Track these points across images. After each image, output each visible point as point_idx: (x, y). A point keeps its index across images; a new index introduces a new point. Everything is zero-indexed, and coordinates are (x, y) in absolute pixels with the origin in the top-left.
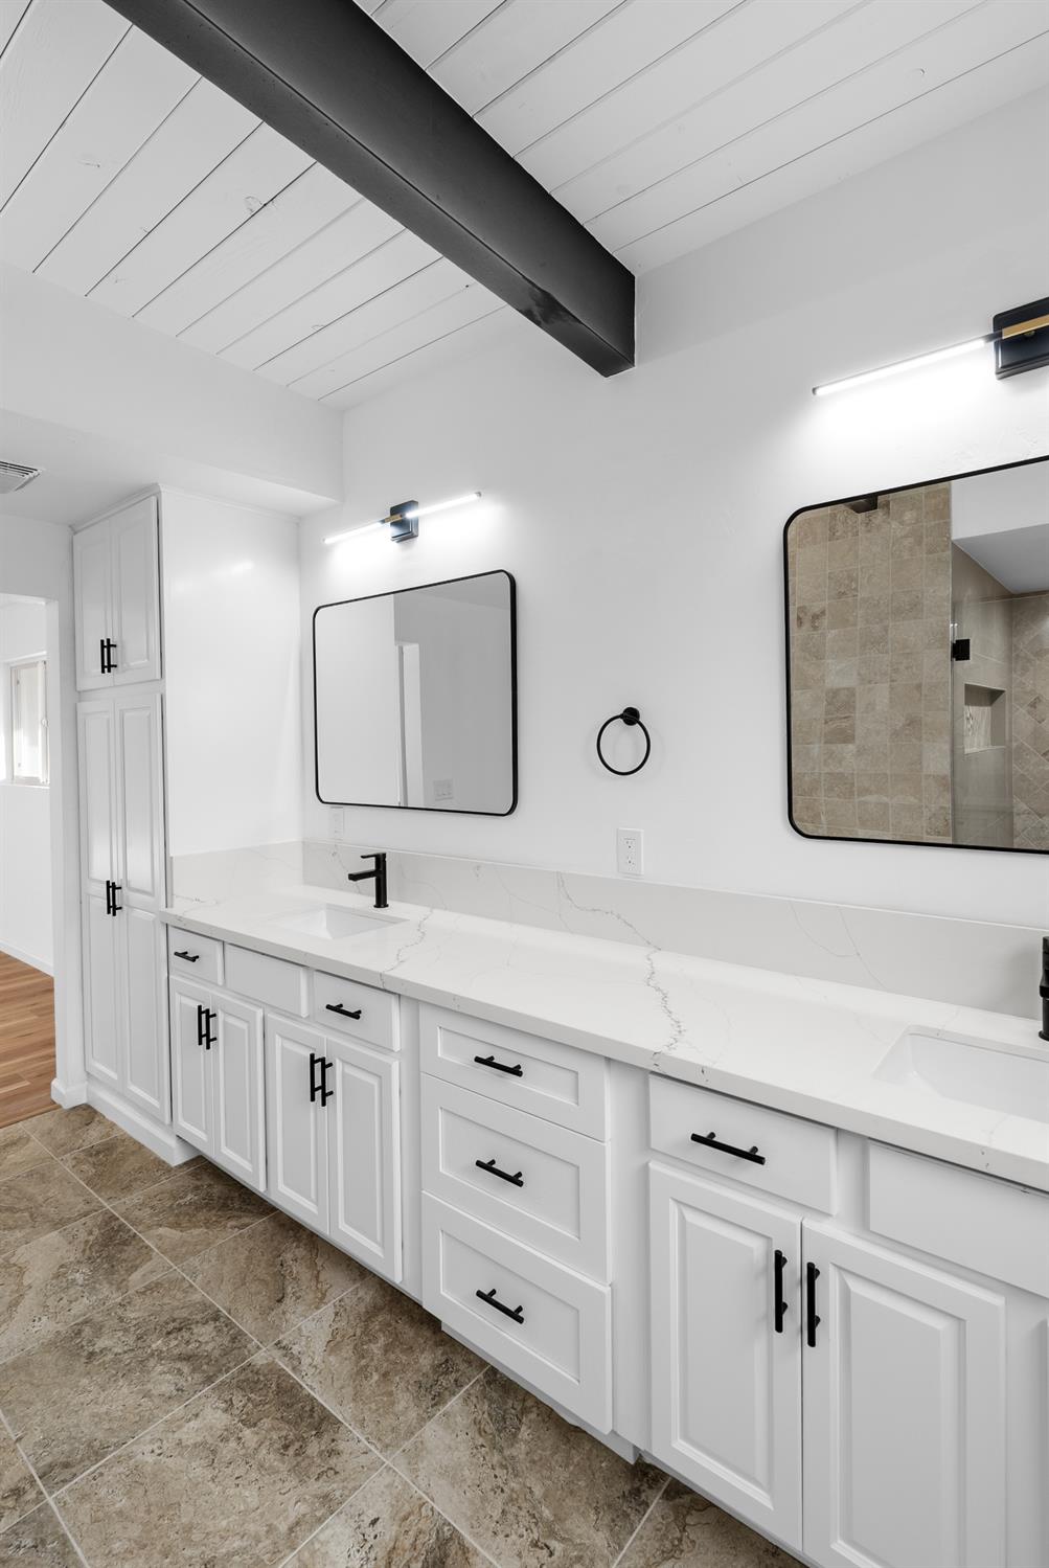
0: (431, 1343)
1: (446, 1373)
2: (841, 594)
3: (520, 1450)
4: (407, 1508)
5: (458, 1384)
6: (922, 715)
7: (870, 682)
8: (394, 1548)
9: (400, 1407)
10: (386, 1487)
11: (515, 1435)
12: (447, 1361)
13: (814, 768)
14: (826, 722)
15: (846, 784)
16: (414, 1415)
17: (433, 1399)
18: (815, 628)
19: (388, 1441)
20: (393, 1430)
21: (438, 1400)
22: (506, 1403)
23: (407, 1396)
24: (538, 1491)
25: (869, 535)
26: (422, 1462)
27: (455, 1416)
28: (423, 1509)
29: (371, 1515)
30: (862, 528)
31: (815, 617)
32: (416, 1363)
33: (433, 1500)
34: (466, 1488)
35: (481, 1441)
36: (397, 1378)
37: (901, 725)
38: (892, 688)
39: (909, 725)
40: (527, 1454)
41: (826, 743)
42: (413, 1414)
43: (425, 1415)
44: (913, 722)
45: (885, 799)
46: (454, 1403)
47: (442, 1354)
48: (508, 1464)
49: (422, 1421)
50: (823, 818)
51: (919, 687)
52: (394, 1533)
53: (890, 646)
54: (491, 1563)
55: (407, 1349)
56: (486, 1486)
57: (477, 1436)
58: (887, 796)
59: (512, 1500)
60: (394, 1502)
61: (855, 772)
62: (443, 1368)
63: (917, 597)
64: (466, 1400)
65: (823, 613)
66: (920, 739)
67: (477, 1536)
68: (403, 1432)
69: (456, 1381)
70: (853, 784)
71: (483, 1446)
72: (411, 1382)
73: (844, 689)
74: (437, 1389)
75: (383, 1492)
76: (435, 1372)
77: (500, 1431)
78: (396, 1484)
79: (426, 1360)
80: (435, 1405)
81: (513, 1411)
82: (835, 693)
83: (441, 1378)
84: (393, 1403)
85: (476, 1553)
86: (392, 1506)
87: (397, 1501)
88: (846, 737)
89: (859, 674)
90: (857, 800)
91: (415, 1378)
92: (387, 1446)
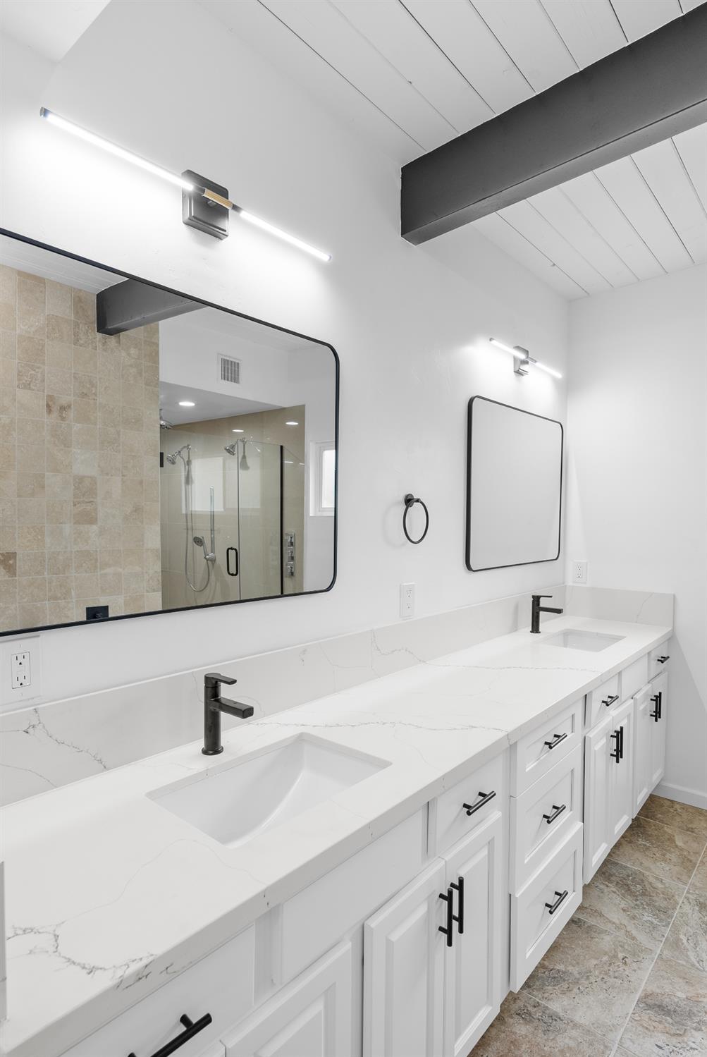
0: (503, 1028)
1: (530, 1014)
2: (84, 395)
3: (575, 971)
4: (640, 1028)
5: (536, 1005)
6: (143, 504)
7: (107, 474)
8: (667, 1033)
9: (572, 1044)
10: (633, 1043)
11: (564, 973)
12: (519, 1014)
13: (66, 548)
14: (75, 505)
15: (91, 560)
16: (574, 1031)
17: (556, 1020)
18: (63, 419)
19: (602, 1047)
20: (591, 1044)
21: (555, 1017)
22: (542, 977)
23: (559, 1039)
24: (595, 962)
25: (105, 353)
26: (607, 1023)
27: (564, 1005)
28: (637, 1019)
29: (656, 1050)
30: (99, 345)
31: (63, 408)
32: (526, 1036)
33: (628, 1014)
34: (611, 997)
35: (575, 990)
36: (545, 1048)
37: (129, 511)
38: (123, 482)
39: (135, 511)
40: (574, 966)
41: (75, 523)
42: (574, 1033)
43: (571, 1024)
44: (137, 509)
45: (120, 570)
46: (555, 1006)
47: (512, 1018)
48: (587, 975)
49: (576, 1026)
50: (73, 592)
51: (141, 482)
52: (660, 1034)
53: (121, 447)
54: (646, 983)
55: (514, 1045)
56: (605, 986)
57: (573, 992)
58: (121, 568)
59: (606, 974)
60: (641, 1037)
61: (98, 550)
62: (525, 1015)
63: (139, 415)
64: (548, 999)
65: (69, 406)
66: (142, 522)
67: (636, 990)
68: (591, 1038)
69: (535, 1007)
70: (96, 560)
71: (579, 988)
72: (545, 1037)
73: (88, 477)
74: (546, 1019)
75: (639, 1044)
76: (530, 1021)
77: (564, 980)
78: (629, 1037)
79: (520, 1029)
80: (560, 1018)
81: (546, 973)
82: (80, 480)
83: (535, 1017)
84: (570, 1048)
85: (645, 990)
86: (644, 1037)
87: (639, 1034)
88: (92, 520)
89: (99, 466)
90: (99, 574)
91: (541, 1035)
92: (606, 1047)
